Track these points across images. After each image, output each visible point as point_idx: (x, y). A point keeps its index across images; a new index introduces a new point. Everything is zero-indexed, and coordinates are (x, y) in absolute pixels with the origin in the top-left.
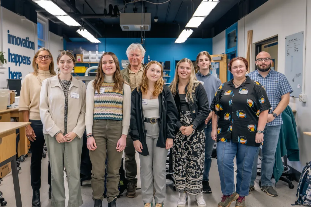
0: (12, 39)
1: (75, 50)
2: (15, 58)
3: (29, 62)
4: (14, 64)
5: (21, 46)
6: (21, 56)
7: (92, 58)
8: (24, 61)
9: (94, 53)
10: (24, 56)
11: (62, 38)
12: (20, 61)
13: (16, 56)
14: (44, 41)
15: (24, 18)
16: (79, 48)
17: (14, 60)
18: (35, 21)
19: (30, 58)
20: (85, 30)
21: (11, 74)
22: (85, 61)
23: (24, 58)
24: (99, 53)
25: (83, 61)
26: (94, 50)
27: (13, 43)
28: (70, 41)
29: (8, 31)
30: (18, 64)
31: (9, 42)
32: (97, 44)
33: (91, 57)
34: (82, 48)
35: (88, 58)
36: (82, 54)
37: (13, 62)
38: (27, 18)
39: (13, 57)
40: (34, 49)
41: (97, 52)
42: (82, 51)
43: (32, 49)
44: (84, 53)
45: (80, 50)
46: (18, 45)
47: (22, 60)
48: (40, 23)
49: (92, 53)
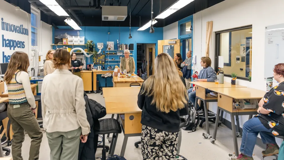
0: (6, 27)
1: (62, 35)
2: (9, 43)
3: (23, 46)
4: (9, 48)
5: (16, 32)
6: (15, 41)
7: (75, 42)
8: (19, 45)
9: (76, 38)
10: (18, 41)
11: (51, 26)
12: (15, 45)
13: (10, 41)
14: (37, 28)
15: (18, 8)
16: (65, 33)
17: (8, 45)
18: (29, 12)
19: (24, 42)
20: (72, 20)
21: (5, 58)
22: (70, 43)
23: (18, 43)
24: (80, 38)
25: (68, 44)
26: (76, 35)
27: (7, 30)
28: (58, 28)
29: (2, 19)
30: (12, 48)
31: (3, 29)
32: (79, 31)
33: (74, 40)
34: (67, 34)
35: (72, 41)
36: (67, 38)
37: (8, 46)
38: (21, 8)
39: (7, 42)
40: (28, 35)
41: (79, 37)
42: (67, 36)
43: (26, 35)
44: (69, 38)
45: (66, 35)
46: (13, 31)
47: (17, 44)
48: (33, 14)
49: (75, 38)
